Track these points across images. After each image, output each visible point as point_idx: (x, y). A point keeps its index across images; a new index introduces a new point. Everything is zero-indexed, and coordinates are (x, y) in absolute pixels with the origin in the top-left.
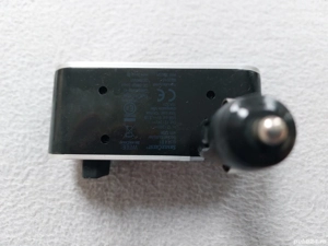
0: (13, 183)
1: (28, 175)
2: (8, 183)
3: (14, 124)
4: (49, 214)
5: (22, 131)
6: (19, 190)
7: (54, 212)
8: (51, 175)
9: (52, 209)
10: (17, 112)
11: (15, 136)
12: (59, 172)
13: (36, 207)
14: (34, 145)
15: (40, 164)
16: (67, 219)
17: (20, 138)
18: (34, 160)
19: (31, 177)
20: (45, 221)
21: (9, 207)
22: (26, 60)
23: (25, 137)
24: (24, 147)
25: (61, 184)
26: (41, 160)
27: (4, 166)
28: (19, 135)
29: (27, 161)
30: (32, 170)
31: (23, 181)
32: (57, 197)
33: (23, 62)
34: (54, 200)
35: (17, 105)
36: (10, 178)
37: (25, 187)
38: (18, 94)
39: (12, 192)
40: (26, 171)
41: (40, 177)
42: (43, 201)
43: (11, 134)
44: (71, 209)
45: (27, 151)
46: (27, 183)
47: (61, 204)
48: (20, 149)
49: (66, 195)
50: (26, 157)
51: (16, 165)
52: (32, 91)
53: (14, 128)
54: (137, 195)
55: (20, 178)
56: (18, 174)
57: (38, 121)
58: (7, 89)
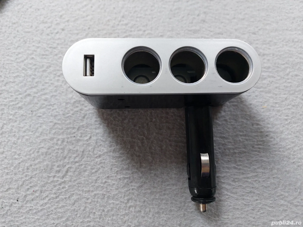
0: (56, 179)
1: (67, 172)
2: (51, 179)
3: (54, 131)
4: (86, 203)
5: (60, 137)
6: (60, 184)
7: (89, 201)
8: (85, 171)
9: (88, 199)
10: (55, 121)
11: (55, 140)
12: (92, 169)
13: (75, 197)
14: (71, 147)
15: (76, 162)
16: (100, 206)
17: (59, 142)
18: (72, 160)
19: (69, 174)
20: (82, 208)
21: (53, 198)
23: (63, 141)
24: (63, 149)
25: (95, 178)
26: (77, 159)
27: (47, 166)
28: (58, 140)
29: (66, 160)
30: (70, 168)
31: (63, 177)
32: (91, 189)
33: (58, 80)
34: (89, 191)
35: (56, 116)
36: (52, 174)
37: (64, 182)
38: (55, 107)
39: (55, 186)
40: (66, 168)
41: (77, 173)
42: (81, 193)
43: (52, 139)
44: (103, 198)
45: (66, 152)
46: (67, 179)
47: (95, 195)
48: (60, 151)
49: (98, 187)
50: (65, 158)
51: (57, 164)
52: (67, 103)
53: (54, 134)
55: (60, 174)
56: (59, 171)
57: (74, 128)
58: (46, 103)
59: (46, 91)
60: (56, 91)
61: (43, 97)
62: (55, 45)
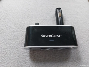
0: (2, 56)
1: (6, 53)
3: (4, 40)
4: (11, 64)
6: (3, 58)
7: (13, 63)
8: (12, 53)
9: (12, 62)
10: (5, 37)
11: (4, 43)
12: (15, 52)
13: (8, 62)
14: (9, 45)
15: (10, 50)
16: (16, 65)
17: (5, 44)
18: (8, 49)
19: (7, 54)
20: (10, 66)
22: (8, 25)
24: (6, 46)
25: (15, 55)
26: (10, 49)
28: (5, 43)
29: (7, 50)
30: (8, 52)
31: (5, 55)
32: (14, 59)
33: (7, 26)
34: (13, 60)
36: (1, 54)
37: (5, 57)
38: (6, 33)
39: (1, 58)
40: (6, 52)
41: (9, 54)
42: (10, 60)
43: (3, 43)
44: (17, 62)
47: (15, 61)
49: (16, 58)
50: (6, 49)
51: (3, 51)
52: (9, 32)
54: (35, 58)
55: (4, 54)
56: (3, 53)
57: (10, 39)
58: (3, 32)
59: (3, 29)
60: (6, 29)
61: (2, 30)
62: (8, 16)
